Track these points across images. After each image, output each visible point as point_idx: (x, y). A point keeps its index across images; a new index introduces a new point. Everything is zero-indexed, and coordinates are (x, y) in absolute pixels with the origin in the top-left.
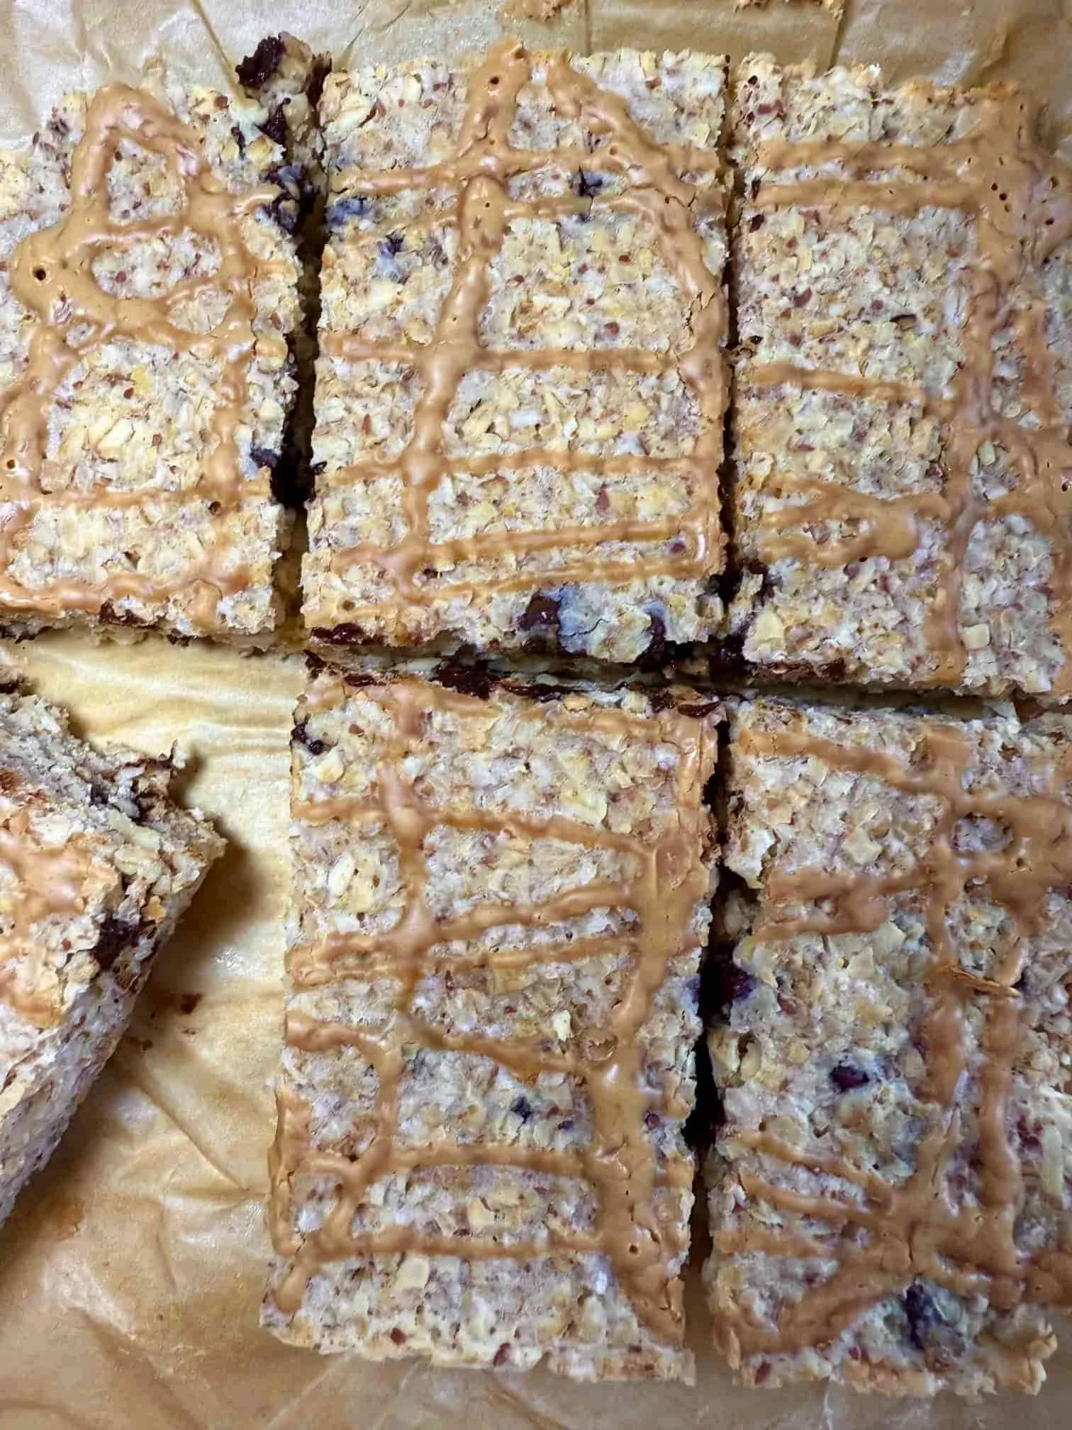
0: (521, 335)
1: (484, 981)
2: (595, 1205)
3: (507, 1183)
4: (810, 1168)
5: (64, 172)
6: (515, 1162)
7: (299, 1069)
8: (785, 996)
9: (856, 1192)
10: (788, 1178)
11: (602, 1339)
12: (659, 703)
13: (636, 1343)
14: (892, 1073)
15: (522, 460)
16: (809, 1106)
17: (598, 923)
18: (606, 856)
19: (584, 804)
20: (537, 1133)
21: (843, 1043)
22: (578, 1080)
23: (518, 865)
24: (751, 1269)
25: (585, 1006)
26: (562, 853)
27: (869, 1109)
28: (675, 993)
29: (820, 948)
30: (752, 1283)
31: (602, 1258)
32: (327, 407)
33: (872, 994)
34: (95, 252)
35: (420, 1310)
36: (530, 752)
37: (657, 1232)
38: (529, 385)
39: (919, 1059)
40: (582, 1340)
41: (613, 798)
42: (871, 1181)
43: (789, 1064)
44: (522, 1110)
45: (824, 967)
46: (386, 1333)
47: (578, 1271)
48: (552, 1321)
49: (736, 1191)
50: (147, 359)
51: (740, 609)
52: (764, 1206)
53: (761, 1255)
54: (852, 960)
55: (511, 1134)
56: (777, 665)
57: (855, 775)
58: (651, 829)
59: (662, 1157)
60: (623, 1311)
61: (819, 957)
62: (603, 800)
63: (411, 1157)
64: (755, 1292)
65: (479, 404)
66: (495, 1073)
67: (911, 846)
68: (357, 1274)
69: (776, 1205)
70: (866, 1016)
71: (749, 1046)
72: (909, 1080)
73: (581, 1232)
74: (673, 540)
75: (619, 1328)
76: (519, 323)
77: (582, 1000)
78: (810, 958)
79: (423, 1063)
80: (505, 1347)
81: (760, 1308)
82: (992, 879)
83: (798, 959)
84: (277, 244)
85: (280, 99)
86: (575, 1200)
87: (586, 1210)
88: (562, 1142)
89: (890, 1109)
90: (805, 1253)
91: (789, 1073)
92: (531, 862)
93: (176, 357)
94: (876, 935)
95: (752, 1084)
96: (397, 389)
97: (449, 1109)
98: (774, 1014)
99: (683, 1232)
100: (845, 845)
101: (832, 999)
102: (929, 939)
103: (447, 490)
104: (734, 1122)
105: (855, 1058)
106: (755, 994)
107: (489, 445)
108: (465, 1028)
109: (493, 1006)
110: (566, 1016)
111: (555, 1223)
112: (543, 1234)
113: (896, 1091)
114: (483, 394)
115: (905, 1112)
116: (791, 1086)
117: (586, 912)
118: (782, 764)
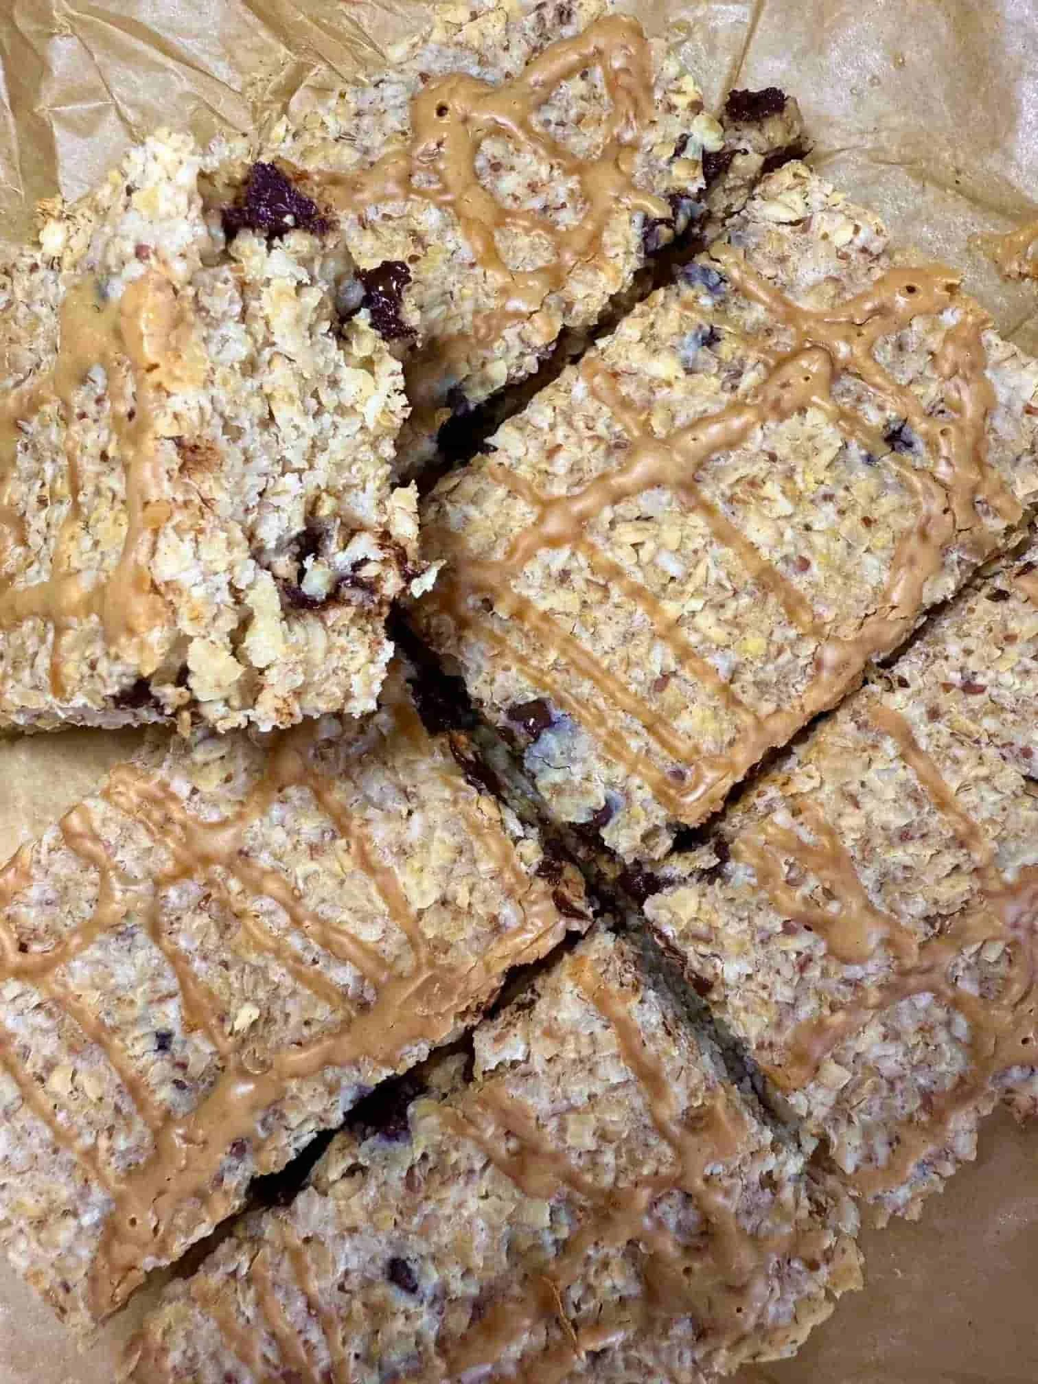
0: (731, 500)
1: (228, 927)
2: (142, 1161)
3: (100, 1079)
4: (309, 1306)
5: (535, 50)
6: (121, 1071)
7: (50, 851)
8: (417, 1171)
9: (324, 1357)
10: (287, 1294)
11: (53, 1255)
12: (548, 870)
13: (70, 1284)
14: (437, 1308)
15: (636, 593)
16: (354, 1263)
17: (344, 976)
18: (398, 936)
19: (419, 884)
20: (157, 1068)
21: (424, 1248)
22: (220, 1064)
23: (331, 875)
24: (198, 1327)
25: (275, 1021)
26: (369, 900)
27: (394, 1314)
28: (344, 1083)
29: (478, 1166)
30: (188, 1336)
31: (109, 1202)
32: (540, 411)
33: (481, 1238)
34: (497, 131)
36: (422, 806)
37: (162, 1228)
38: (698, 543)
39: (465, 1320)
40: (39, 1241)
41: (444, 902)
42: (343, 1362)
43: (370, 1219)
44: (164, 1041)
45: (467, 1183)
47: (84, 1193)
48: (32, 1205)
49: (243, 1262)
50: (451, 246)
51: (678, 867)
52: (251, 1294)
53: (213, 1324)
54: (493, 1199)
55: (138, 1050)
56: (662, 936)
57: (632, 1076)
58: (446, 953)
59: (220, 1180)
60: (85, 1253)
61: (471, 1171)
62: (435, 895)
63: (58, 989)
64: (183, 1346)
65: (648, 519)
66: (171, 996)
67: (620, 1172)
69: (259, 1302)
70: (460, 1250)
71: (358, 1174)
72: (443, 1323)
73: (113, 1169)
74: (681, 766)
75: (71, 1261)
76: (738, 489)
77: (277, 1014)
78: (463, 1166)
79: (133, 935)
81: (174, 1358)
82: (655, 1258)
83: (454, 1156)
84: (628, 253)
85: (742, 145)
86: (132, 1142)
87: (131, 1158)
88: (166, 1094)
89: (408, 1330)
90: (245, 1359)
91: (363, 1225)
92: (342, 882)
93: (472, 265)
94: (527, 1200)
95: (331, 1204)
96: (603, 447)
97: (117, 987)
98: (399, 1172)
99: (178, 1248)
100: (571, 1117)
101: (447, 1210)
102: (564, 1247)
103: (559, 558)
104: (293, 1214)
105: (421, 1269)
106: (398, 1146)
107: (623, 557)
108: (183, 943)
109: (218, 949)
110: (255, 1014)
111: (103, 1143)
112: (88, 1140)
113: (427, 1323)
114: (658, 515)
115: (417, 1344)
116: (356, 1236)
117: (342, 958)
118: (587, 1010)
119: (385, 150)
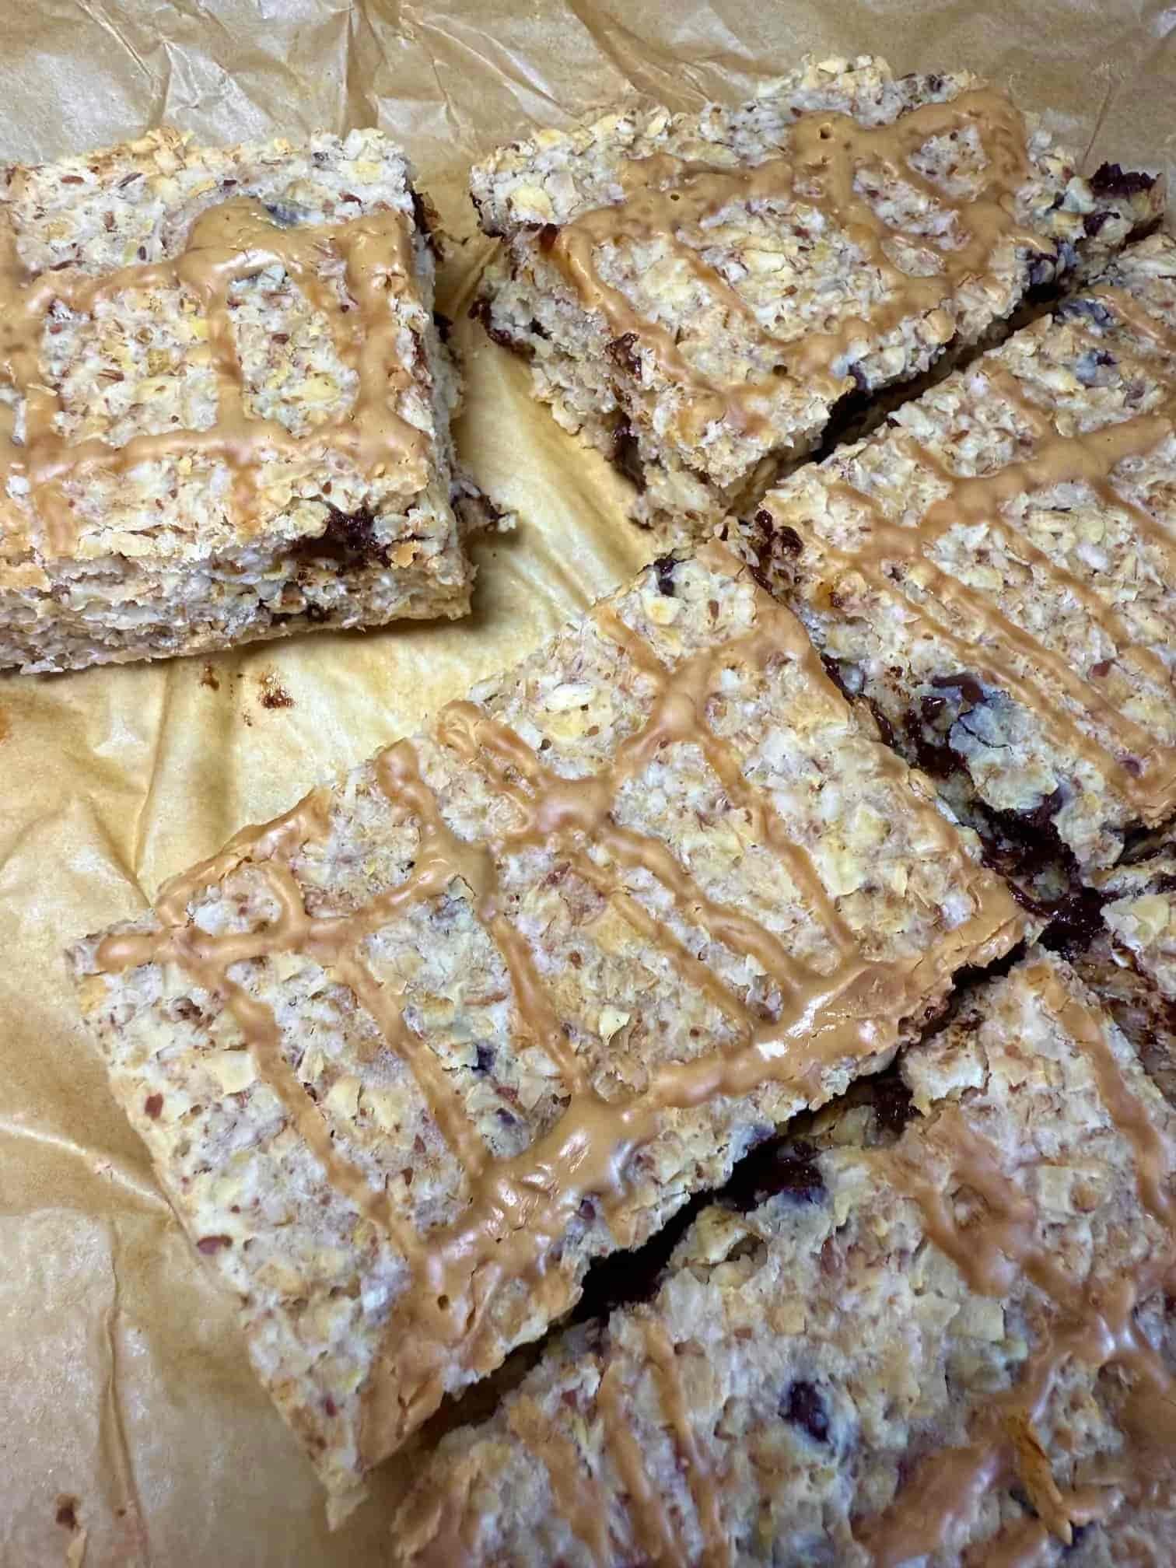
0: (1148, 503)
1: (585, 909)
2: (451, 1220)
3: (398, 1102)
4: (680, 1451)
5: (904, 108)
6: (429, 1090)
7: (358, 792)
8: (836, 1247)
9: (696, 1540)
10: (646, 1436)
11: (313, 1353)
12: (990, 861)
13: (337, 1402)
14: (849, 1467)
15: (1063, 577)
16: (743, 1389)
17: (741, 973)
18: (811, 929)
19: (839, 864)
20: (477, 1095)
21: (842, 1367)
22: (562, 1093)
23: (725, 851)
24: (520, 1478)
25: (646, 1033)
26: (775, 882)
27: (796, 1470)
28: (739, 1120)
29: (913, 1244)
30: (507, 1492)
31: (403, 1275)
32: (945, 399)
33: (916, 1356)
34: (875, 165)
35: (196, 1110)
36: (836, 779)
37: (479, 1314)
38: (1123, 538)
39: (892, 1485)
40: (296, 1331)
41: (870, 890)
42: (720, 1550)
43: (770, 1318)
44: (484, 1059)
45: (900, 1265)
46: (149, 1090)
47: (367, 1261)
48: (290, 1277)
49: (589, 1379)
50: (839, 246)
51: (1130, 878)
52: (598, 1429)
53: (543, 1475)
54: (930, 1298)
55: (456, 1062)
56: (1125, 951)
57: (1109, 1123)
58: (878, 948)
59: (555, 1258)
60: (362, 1350)
61: (902, 1252)
62: (859, 881)
63: (355, 971)
64: (499, 1508)
65: (1065, 510)
66: (499, 998)
67: (1097, 1256)
68: (189, 1011)
69: (609, 1446)
70: (888, 1369)
71: (745, 1259)
72: (861, 1489)
73: (410, 1231)
74: (1135, 756)
75: (342, 1363)
76: (1156, 493)
77: (651, 1024)
78: (894, 1244)
79: (452, 915)
80: (226, 1241)
81: (487, 1525)
82: (1141, 1389)
83: (883, 1228)
84: (1015, 281)
85: (1114, 210)
86: (439, 1190)
87: (438, 1215)
88: (487, 1127)
89: (815, 1497)
90: (585, 1534)
91: (759, 1327)
92: (737, 861)
93: (864, 264)
94: (974, 1299)
95: (716, 1294)
96: (1009, 439)
97: (429, 977)
98: (811, 1245)
99: (499, 1349)
100: (1043, 1171)
101: (874, 1306)
102: (1019, 1372)
103: (976, 536)
104: (658, 1310)
105: (834, 1400)
106: (812, 1208)
107: (1042, 543)
108: (523, 928)
109: (566, 939)
110: (624, 1019)
111: (398, 1191)
112: (377, 1186)
113: (837, 1490)
114: (1074, 508)
115: (825, 1525)
116: (748, 1343)
117: (740, 952)
118: (1053, 1032)
119: (765, 158)
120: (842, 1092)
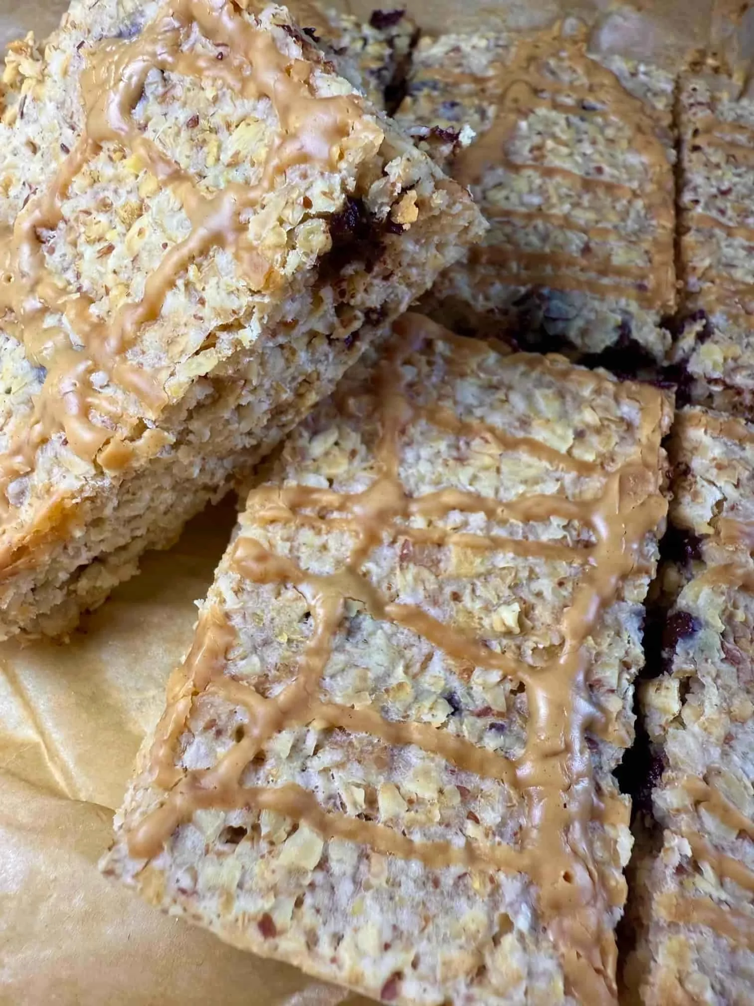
0: (536, 158)
1: (436, 563)
2: (522, 821)
3: (426, 775)
6: (439, 750)
7: (234, 593)
8: (728, 646)
10: (734, 851)
11: (519, 996)
15: (529, 216)
17: (555, 531)
18: (569, 478)
19: (553, 432)
20: (468, 727)
22: (514, 685)
23: (486, 469)
25: (533, 608)
26: (529, 466)
28: (623, 617)
30: (701, 965)
31: (527, 885)
35: (299, 903)
36: (510, 388)
37: (592, 868)
38: (539, 182)
41: (580, 435)
43: (732, 718)
44: (453, 703)
46: (254, 919)
47: (497, 898)
49: (680, 846)
51: (685, 343)
53: (708, 932)
55: (441, 717)
56: (716, 381)
58: (613, 460)
59: (597, 789)
62: (571, 435)
63: (330, 711)
64: (706, 981)
65: (500, 184)
66: (429, 657)
68: (235, 835)
69: (724, 877)
71: (688, 696)
73: (505, 848)
74: (639, 282)
75: (541, 985)
76: (535, 153)
77: (532, 599)
79: (358, 628)
80: (398, 976)
83: (740, 615)
85: (394, 33)
86: (500, 808)
87: (512, 826)
88: (492, 742)
91: (732, 728)
92: (498, 470)
95: (696, 728)
97: (378, 679)
98: (718, 655)
104: (676, 768)
106: (701, 634)
107: (504, 206)
108: (409, 601)
109: (441, 589)
110: (514, 610)
111: (475, 833)
112: (459, 842)
116: (733, 743)
117: (544, 519)
120: (659, 557)
